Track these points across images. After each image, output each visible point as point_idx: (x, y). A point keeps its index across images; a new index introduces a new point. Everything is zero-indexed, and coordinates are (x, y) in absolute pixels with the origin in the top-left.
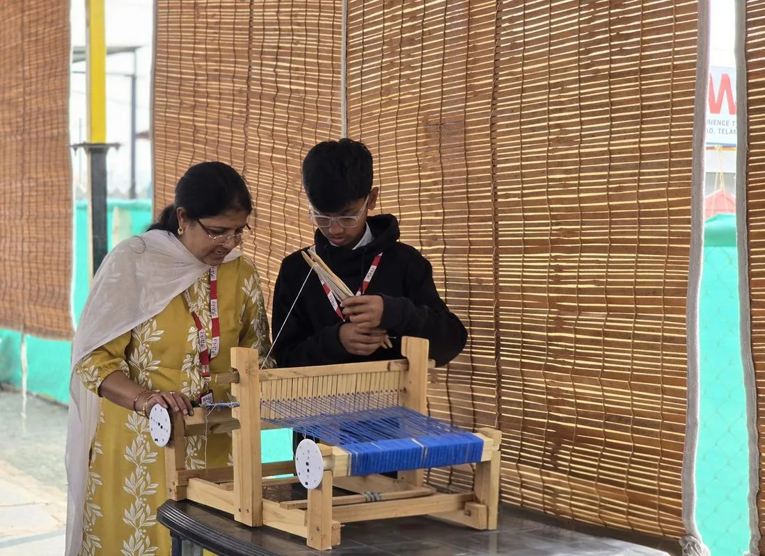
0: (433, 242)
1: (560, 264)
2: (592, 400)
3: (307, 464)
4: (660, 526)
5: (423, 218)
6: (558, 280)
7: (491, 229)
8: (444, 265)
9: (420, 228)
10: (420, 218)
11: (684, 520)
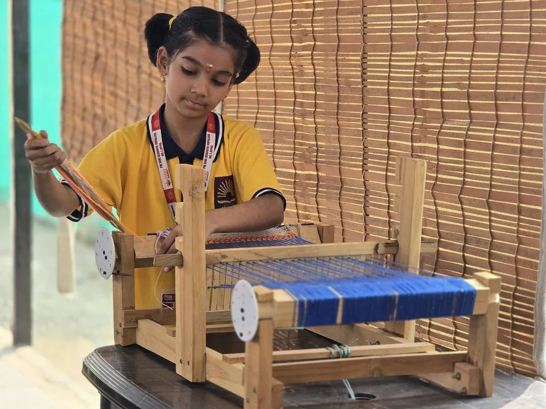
0: (304, 38)
1: (426, 63)
2: (452, 220)
3: (242, 310)
4: (513, 365)
5: (295, 10)
6: (423, 82)
7: (360, 23)
8: (313, 64)
9: (291, 22)
10: (290, 11)
11: (534, 359)
